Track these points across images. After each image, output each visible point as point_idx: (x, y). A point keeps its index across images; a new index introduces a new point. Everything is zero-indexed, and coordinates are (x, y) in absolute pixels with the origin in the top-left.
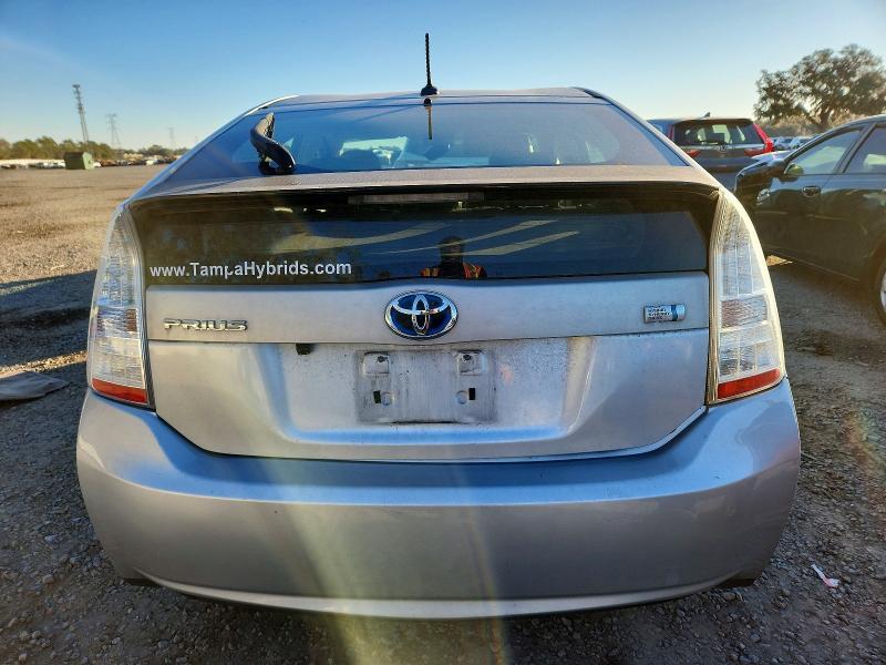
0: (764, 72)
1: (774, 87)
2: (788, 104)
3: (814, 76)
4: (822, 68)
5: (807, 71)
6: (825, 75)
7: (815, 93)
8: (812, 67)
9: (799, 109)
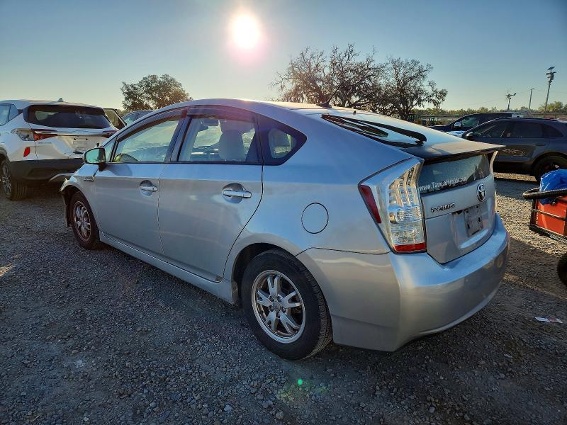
0: (123, 83)
1: (132, 92)
2: (141, 103)
3: (151, 89)
4: (154, 85)
5: (147, 86)
6: (156, 89)
7: (153, 98)
8: (148, 84)
9: (147, 106)
